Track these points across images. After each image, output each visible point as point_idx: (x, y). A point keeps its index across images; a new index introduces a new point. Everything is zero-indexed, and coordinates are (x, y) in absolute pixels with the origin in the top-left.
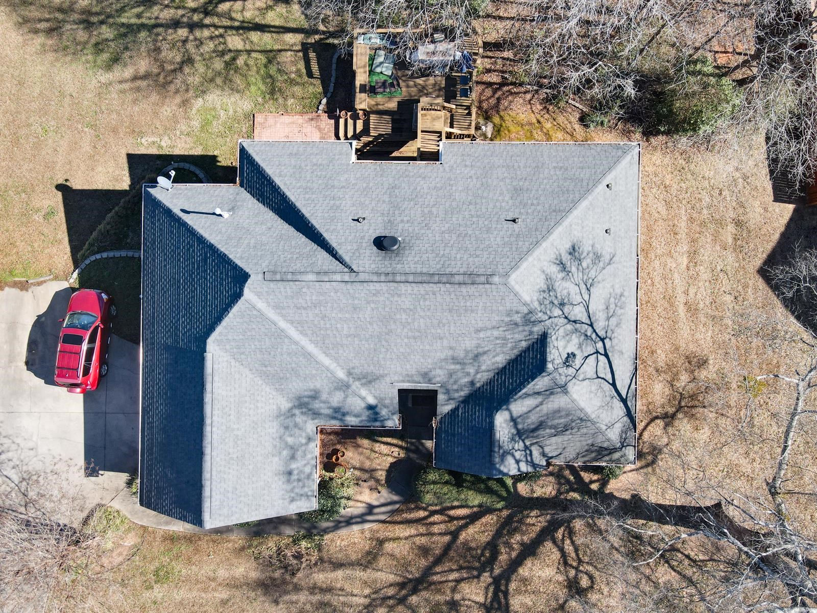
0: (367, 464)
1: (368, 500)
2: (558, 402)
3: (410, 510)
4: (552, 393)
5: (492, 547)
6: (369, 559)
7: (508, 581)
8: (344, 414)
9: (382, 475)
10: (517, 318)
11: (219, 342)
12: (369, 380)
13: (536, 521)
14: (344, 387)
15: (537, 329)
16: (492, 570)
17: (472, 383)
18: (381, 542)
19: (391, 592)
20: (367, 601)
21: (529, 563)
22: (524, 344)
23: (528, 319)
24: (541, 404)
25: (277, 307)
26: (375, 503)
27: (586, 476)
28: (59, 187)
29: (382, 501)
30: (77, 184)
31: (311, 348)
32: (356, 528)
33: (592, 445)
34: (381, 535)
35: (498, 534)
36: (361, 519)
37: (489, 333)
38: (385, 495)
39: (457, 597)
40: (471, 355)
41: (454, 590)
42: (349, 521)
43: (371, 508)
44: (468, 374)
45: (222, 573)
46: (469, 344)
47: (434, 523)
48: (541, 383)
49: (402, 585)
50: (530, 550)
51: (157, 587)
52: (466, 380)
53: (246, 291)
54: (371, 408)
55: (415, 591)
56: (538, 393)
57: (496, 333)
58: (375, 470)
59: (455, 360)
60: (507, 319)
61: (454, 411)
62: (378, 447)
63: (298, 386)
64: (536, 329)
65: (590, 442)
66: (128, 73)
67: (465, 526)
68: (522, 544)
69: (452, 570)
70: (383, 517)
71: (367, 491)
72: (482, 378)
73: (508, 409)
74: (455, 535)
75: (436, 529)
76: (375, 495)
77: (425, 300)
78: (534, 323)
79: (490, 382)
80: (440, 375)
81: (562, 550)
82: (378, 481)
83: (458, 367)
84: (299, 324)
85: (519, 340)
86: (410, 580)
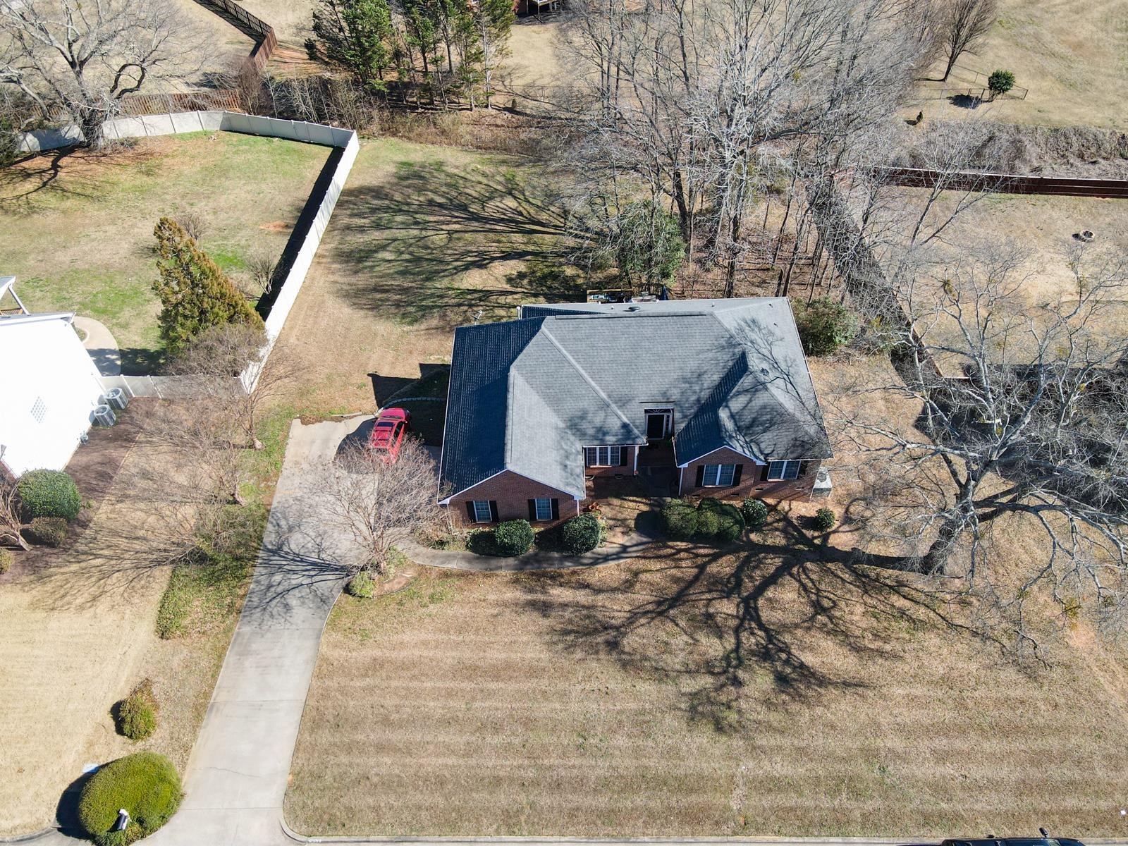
0: (620, 516)
1: (621, 542)
2: (761, 399)
3: (659, 548)
4: (757, 391)
5: (737, 576)
6: (628, 586)
7: (756, 600)
8: (605, 434)
9: (632, 524)
10: (723, 342)
11: (518, 368)
12: (623, 402)
13: (772, 563)
14: (605, 406)
15: (738, 350)
16: (739, 594)
17: (698, 400)
18: (636, 574)
19: (650, 607)
20: (628, 615)
21: (772, 588)
22: (731, 364)
23: (731, 343)
24: (750, 401)
25: (562, 340)
26: (628, 544)
27: (809, 533)
28: (369, 375)
29: (634, 542)
30: (385, 372)
31: (583, 372)
32: (612, 563)
33: (796, 440)
34: (634, 567)
35: (740, 569)
36: (617, 556)
37: (706, 355)
38: (635, 537)
39: (711, 610)
40: (695, 375)
41: (707, 606)
42: (606, 558)
43: (624, 548)
44: (695, 392)
45: (492, 597)
46: (692, 364)
47: (681, 559)
48: (746, 381)
49: (659, 603)
50: (771, 580)
51: (432, 606)
52: (693, 398)
53: (543, 326)
54: (625, 426)
55: (671, 607)
56: (747, 391)
57: (710, 355)
58: (626, 519)
59: (685, 380)
60: (716, 343)
61: (687, 427)
62: (626, 504)
63: (571, 407)
64: (736, 350)
65: (793, 436)
66: (423, 327)
67: (710, 562)
68: (763, 577)
69: (703, 593)
70: (635, 555)
71: (620, 535)
72: (705, 394)
73: (727, 406)
74: (702, 568)
75: (684, 564)
76: (626, 538)
77: (661, 329)
78: (735, 346)
79: (712, 396)
80: (675, 394)
81: (799, 581)
82: (627, 526)
83: (687, 385)
84: (574, 352)
85: (726, 359)
86: (667, 599)
